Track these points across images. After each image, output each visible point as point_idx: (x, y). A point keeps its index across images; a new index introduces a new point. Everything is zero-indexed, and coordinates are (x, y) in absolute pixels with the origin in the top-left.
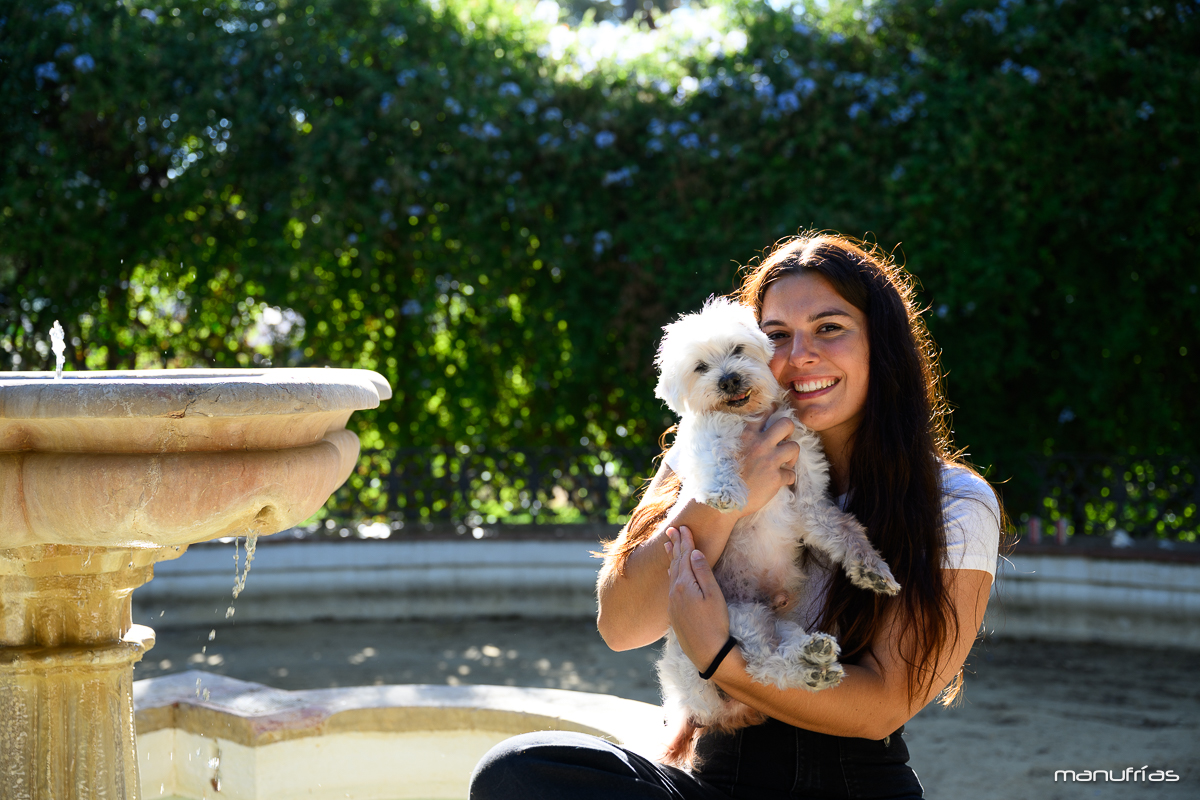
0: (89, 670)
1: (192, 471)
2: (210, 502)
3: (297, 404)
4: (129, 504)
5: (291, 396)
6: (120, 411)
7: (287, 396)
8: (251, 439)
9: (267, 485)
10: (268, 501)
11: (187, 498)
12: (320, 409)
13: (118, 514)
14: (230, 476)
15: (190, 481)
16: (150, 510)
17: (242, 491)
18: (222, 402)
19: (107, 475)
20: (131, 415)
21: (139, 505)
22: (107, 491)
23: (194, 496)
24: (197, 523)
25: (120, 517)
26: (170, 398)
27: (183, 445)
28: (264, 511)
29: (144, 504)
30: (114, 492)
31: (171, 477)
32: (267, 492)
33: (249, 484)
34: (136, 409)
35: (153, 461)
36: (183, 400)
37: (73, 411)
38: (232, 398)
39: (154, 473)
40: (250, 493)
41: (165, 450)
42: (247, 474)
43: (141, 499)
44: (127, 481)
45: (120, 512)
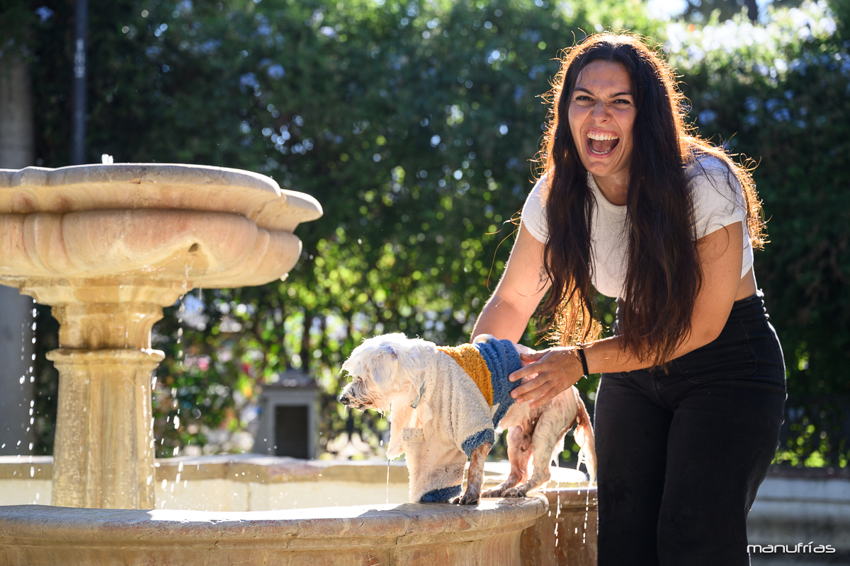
0: (115, 362)
1: (149, 218)
2: (159, 237)
3: (209, 180)
4: (114, 237)
5: (205, 174)
6: (105, 179)
7: (202, 174)
8: (186, 203)
9: (194, 229)
10: (196, 240)
11: (146, 234)
12: (223, 184)
13: (108, 243)
14: (171, 222)
15: (149, 224)
16: (126, 240)
17: (179, 232)
18: (162, 175)
19: (102, 219)
20: (111, 181)
21: (120, 237)
22: (102, 229)
23: (150, 232)
24: (153, 250)
25: (110, 245)
26: (132, 171)
27: (146, 204)
28: (194, 247)
29: (122, 237)
30: (106, 229)
31: (137, 221)
32: (195, 234)
33: (183, 228)
34: (114, 178)
35: (128, 212)
36: (140, 173)
37: (81, 180)
38: (168, 173)
39: (127, 218)
40: (183, 233)
41: (136, 207)
42: (181, 222)
43: (120, 234)
44: (113, 223)
45: (110, 241)
